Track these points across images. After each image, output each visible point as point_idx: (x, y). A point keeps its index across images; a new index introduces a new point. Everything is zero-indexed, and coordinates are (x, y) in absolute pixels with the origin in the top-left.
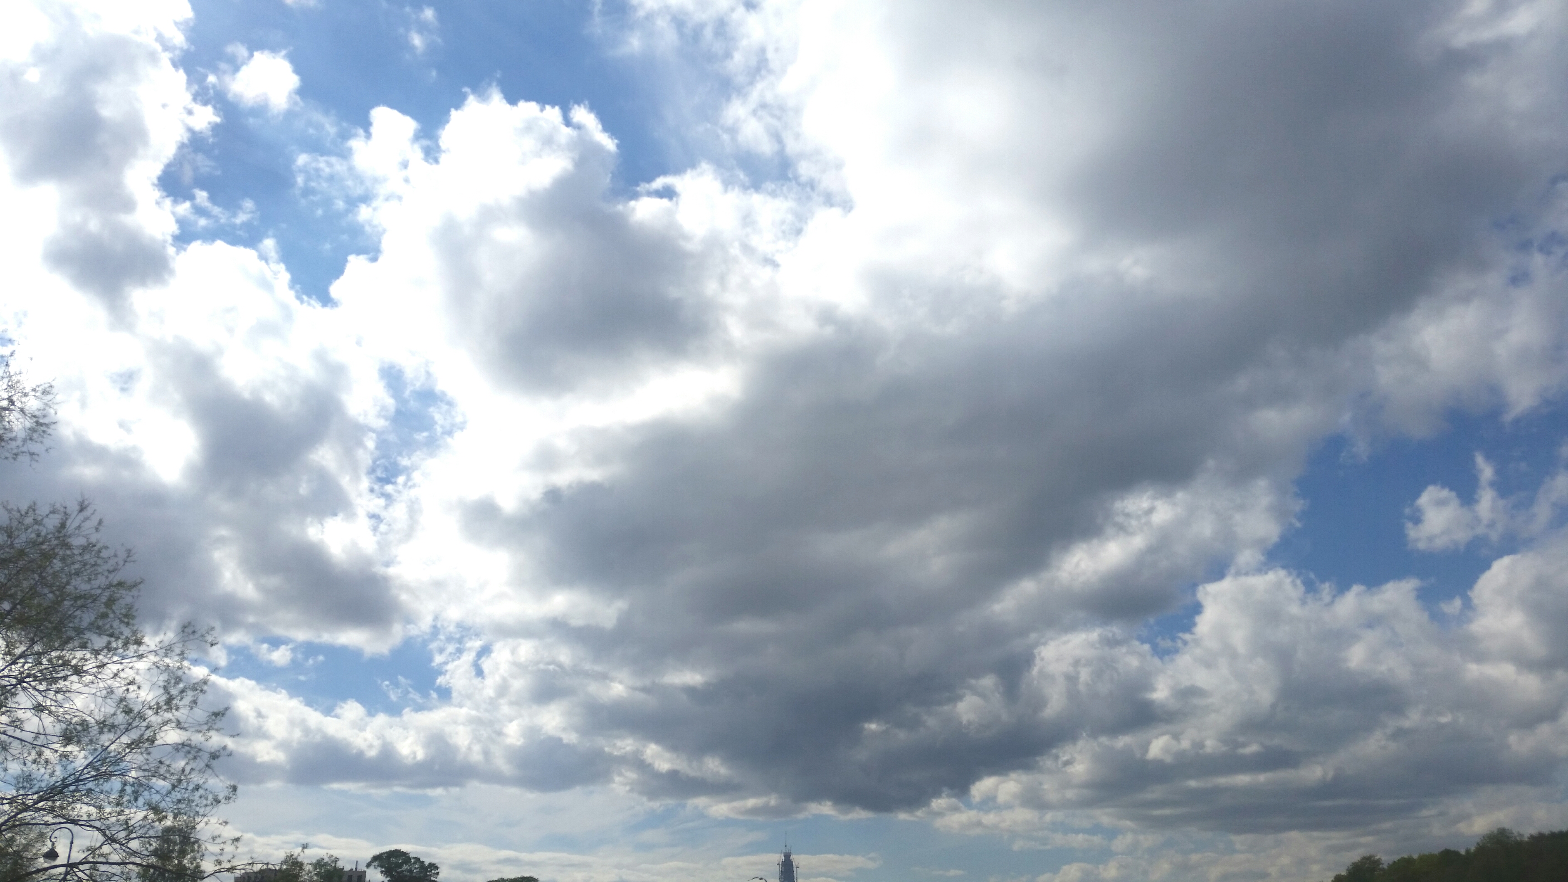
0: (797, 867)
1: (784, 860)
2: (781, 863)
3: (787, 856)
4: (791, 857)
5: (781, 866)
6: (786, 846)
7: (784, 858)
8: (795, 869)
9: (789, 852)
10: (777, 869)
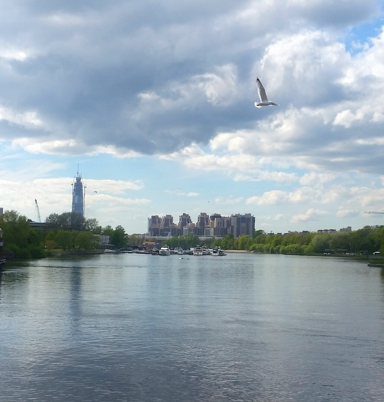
0: (85, 187)
1: (76, 182)
2: (74, 184)
3: (78, 180)
4: (81, 181)
5: (74, 186)
6: (78, 173)
7: (76, 181)
8: (83, 188)
9: (80, 177)
10: (72, 188)
